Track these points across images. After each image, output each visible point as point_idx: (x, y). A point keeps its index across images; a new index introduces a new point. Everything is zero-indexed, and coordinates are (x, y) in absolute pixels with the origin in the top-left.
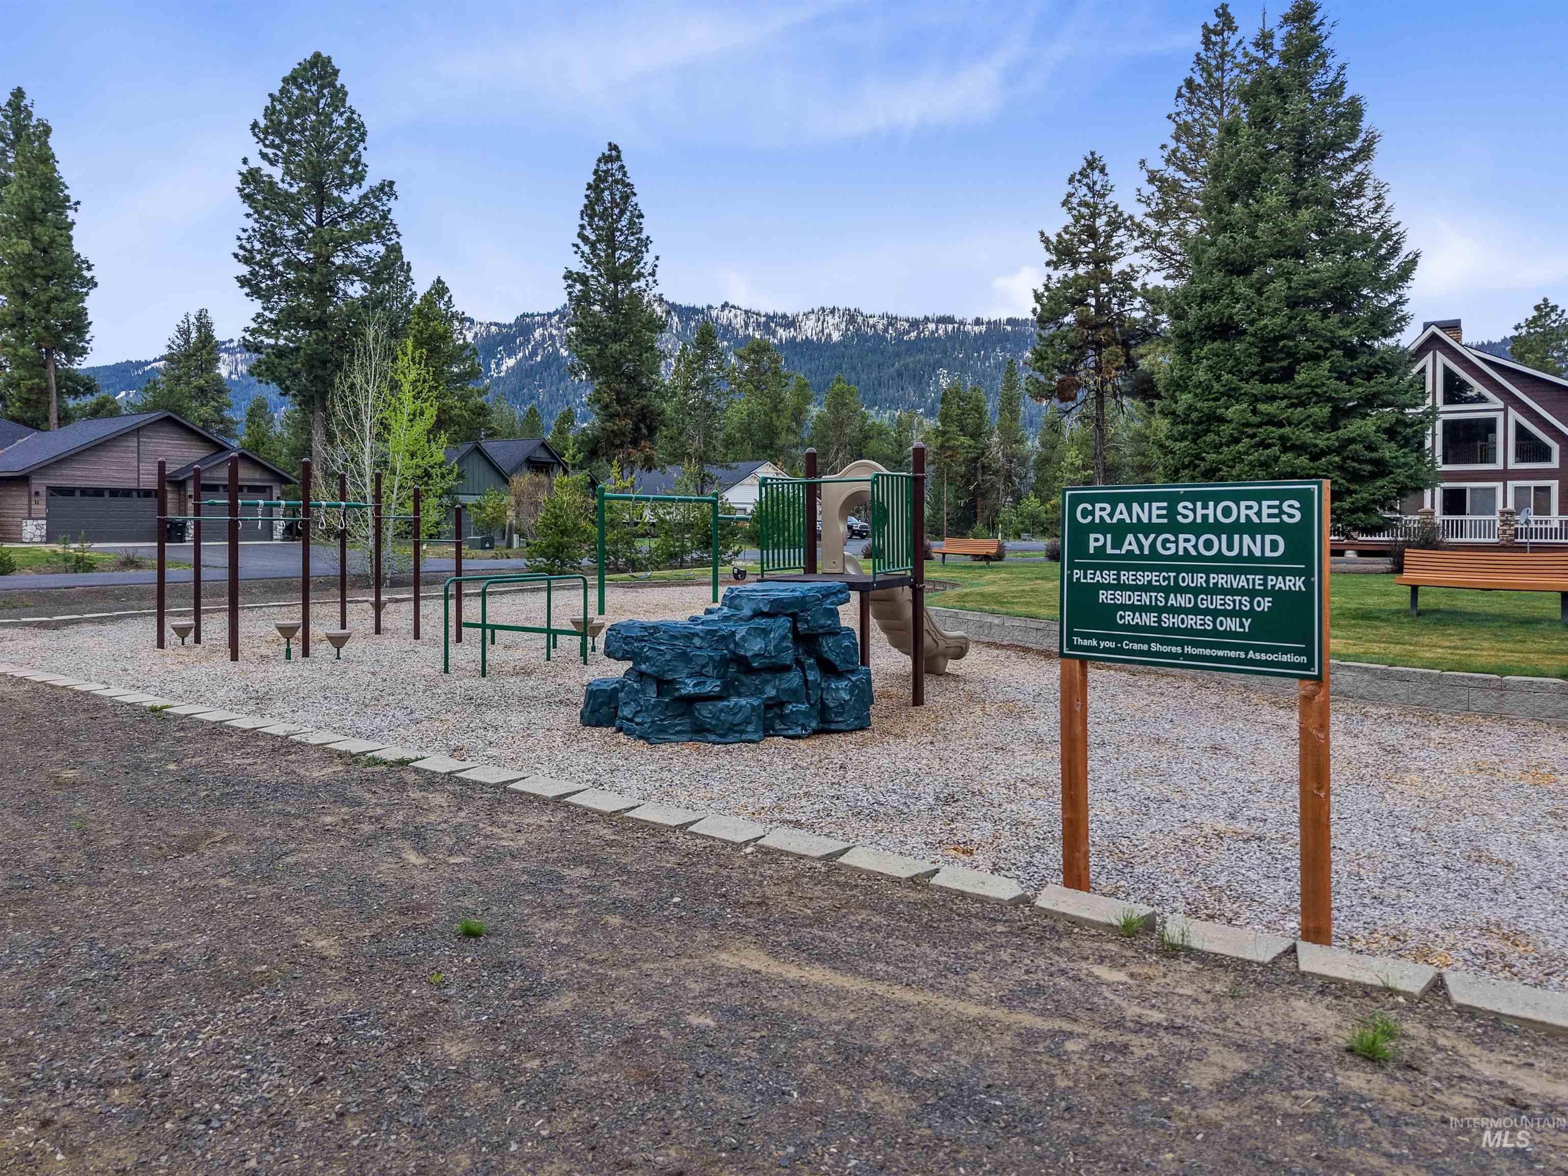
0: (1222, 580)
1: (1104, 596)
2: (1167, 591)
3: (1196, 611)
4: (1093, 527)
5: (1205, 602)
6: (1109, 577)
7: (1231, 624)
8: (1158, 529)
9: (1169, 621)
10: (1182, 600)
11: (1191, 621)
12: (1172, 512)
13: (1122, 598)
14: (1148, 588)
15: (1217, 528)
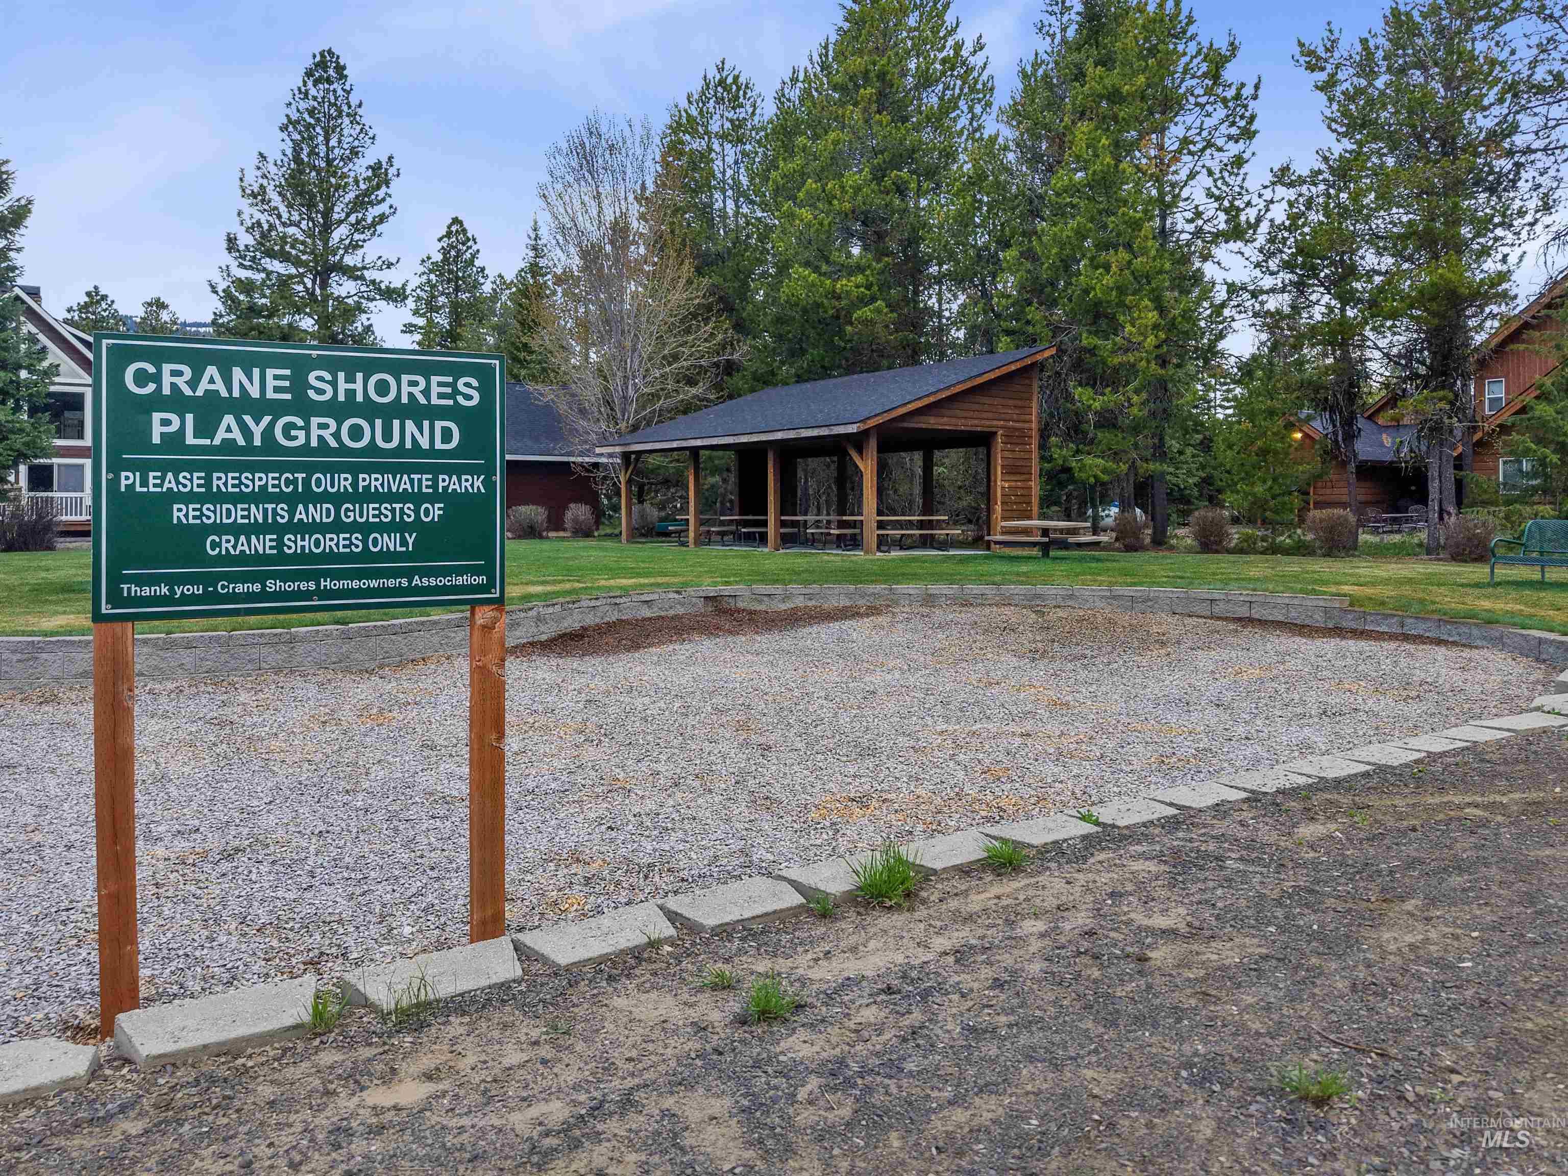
0: (375, 481)
1: (179, 513)
2: (292, 500)
3: (337, 527)
4: (157, 402)
5: (351, 514)
6: (193, 482)
7: (389, 542)
8: (277, 409)
9: (293, 544)
10: (318, 513)
11: (332, 542)
12: (299, 385)
13: (212, 514)
14: (261, 496)
15: (369, 410)
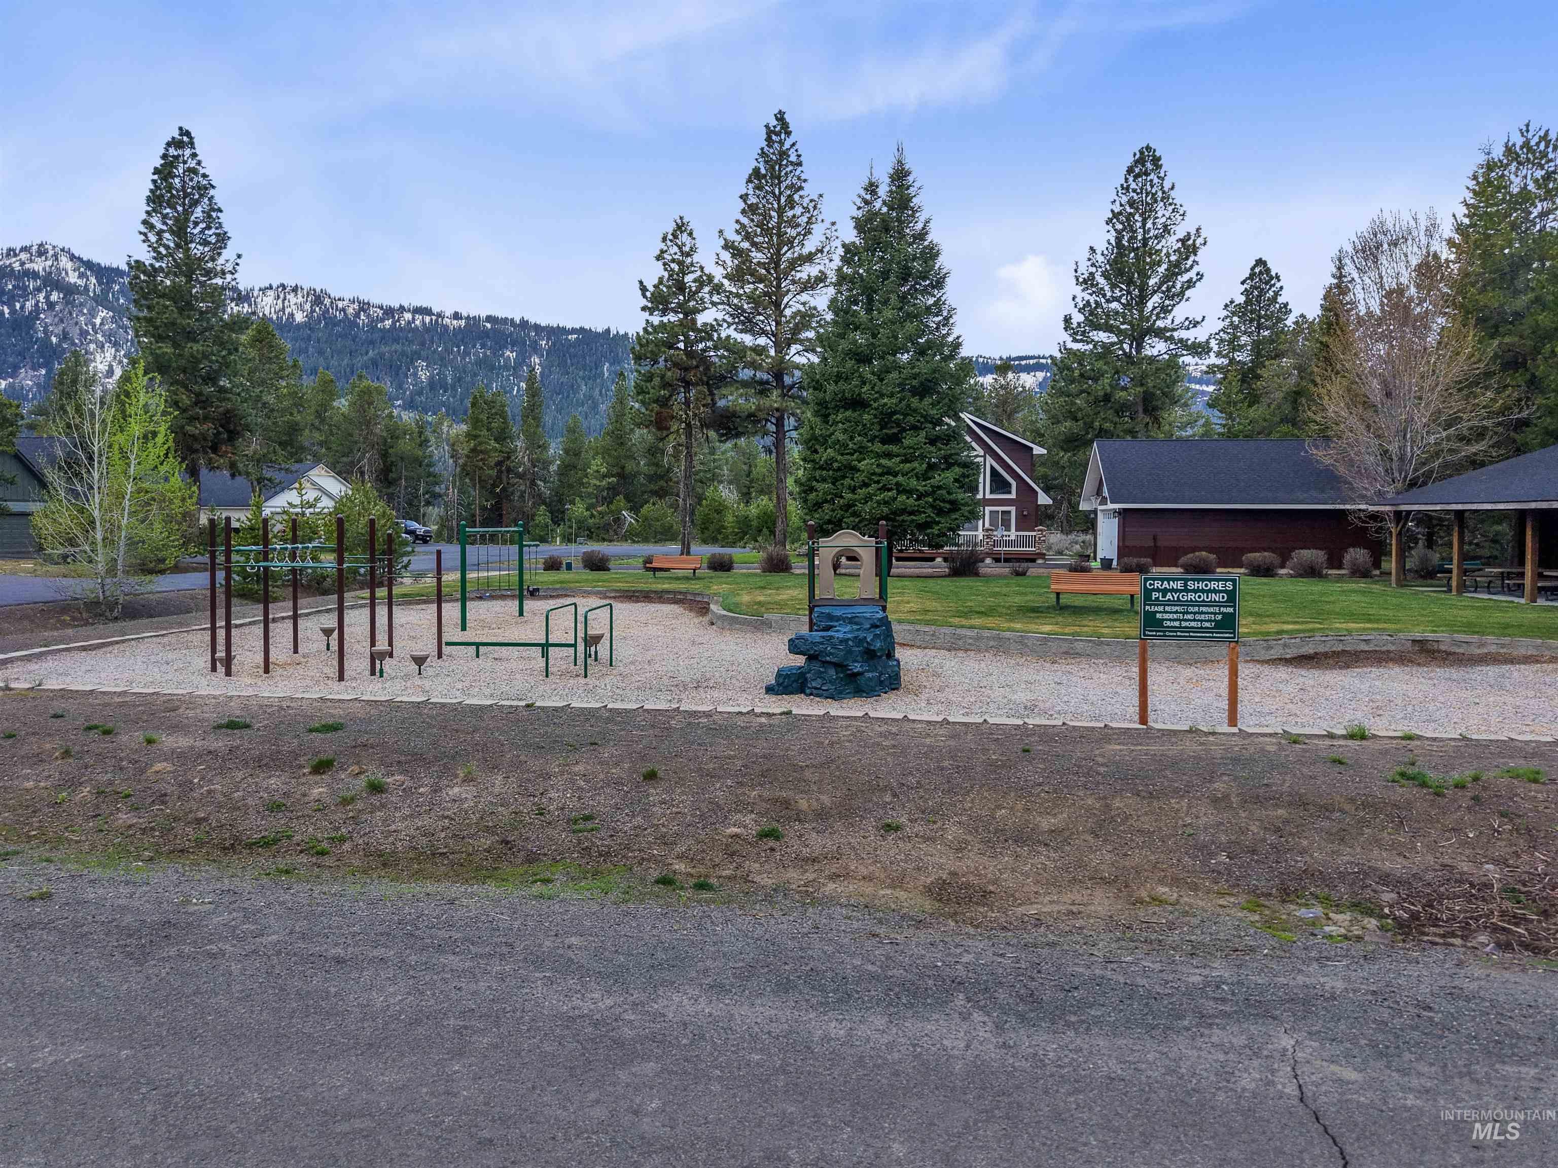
0: (1204, 609)
1: (1158, 616)
2: (1184, 613)
3: (1194, 620)
4: (1154, 590)
5: (1198, 617)
6: (1161, 609)
7: (1207, 625)
8: (1181, 591)
9: (1184, 624)
10: (1189, 617)
11: (1193, 624)
12: (1186, 585)
13: (1166, 616)
14: (1176, 612)
15: (1203, 591)
